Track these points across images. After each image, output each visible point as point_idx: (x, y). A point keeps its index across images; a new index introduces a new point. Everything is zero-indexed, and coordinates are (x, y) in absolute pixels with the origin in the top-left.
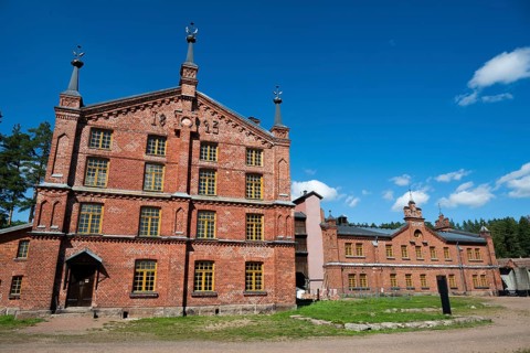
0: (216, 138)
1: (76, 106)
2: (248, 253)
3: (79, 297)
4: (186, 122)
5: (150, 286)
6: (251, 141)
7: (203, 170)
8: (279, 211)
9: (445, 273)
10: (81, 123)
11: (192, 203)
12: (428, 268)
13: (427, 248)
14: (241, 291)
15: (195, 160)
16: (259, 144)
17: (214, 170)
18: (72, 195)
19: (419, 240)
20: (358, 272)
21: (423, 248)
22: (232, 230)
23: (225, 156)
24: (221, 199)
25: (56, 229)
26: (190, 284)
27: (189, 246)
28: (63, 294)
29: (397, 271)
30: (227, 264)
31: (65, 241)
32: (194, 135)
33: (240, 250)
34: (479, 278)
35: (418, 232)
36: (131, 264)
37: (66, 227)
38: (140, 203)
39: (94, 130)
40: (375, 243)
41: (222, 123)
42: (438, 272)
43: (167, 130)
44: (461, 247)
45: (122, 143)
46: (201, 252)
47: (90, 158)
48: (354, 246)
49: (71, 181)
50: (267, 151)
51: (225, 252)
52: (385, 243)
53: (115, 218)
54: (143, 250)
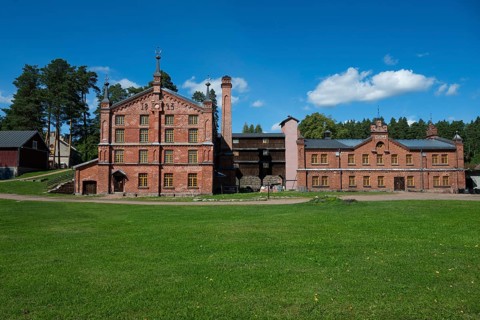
0: (173, 112)
1: (108, 107)
2: (188, 169)
3: (119, 188)
4: (157, 106)
5: (146, 184)
6: (191, 111)
7: (167, 129)
8: (205, 148)
9: (404, 175)
10: (111, 114)
11: (161, 147)
12: (386, 172)
13: (389, 156)
14: (186, 187)
15: (163, 125)
16: (196, 112)
17: (172, 129)
18: (111, 147)
19: (381, 150)
20: (321, 175)
21: (385, 156)
22: (181, 159)
23: (178, 121)
24: (176, 144)
25: (107, 162)
26: (162, 184)
27: (161, 167)
28: (113, 187)
29: (356, 174)
30: (179, 174)
31: (111, 167)
32: (161, 113)
33: (185, 168)
34: (441, 179)
35: (380, 144)
36: (137, 175)
37: (110, 161)
38: (139, 148)
39: (116, 116)
40: (337, 154)
41: (176, 103)
42: (396, 175)
43: (148, 112)
44: (424, 154)
45: (129, 121)
46: (166, 169)
47: (117, 130)
48: (319, 157)
49: (110, 142)
50: (201, 115)
51: (178, 169)
52: (347, 153)
53: (128, 156)
54: (142, 169)
